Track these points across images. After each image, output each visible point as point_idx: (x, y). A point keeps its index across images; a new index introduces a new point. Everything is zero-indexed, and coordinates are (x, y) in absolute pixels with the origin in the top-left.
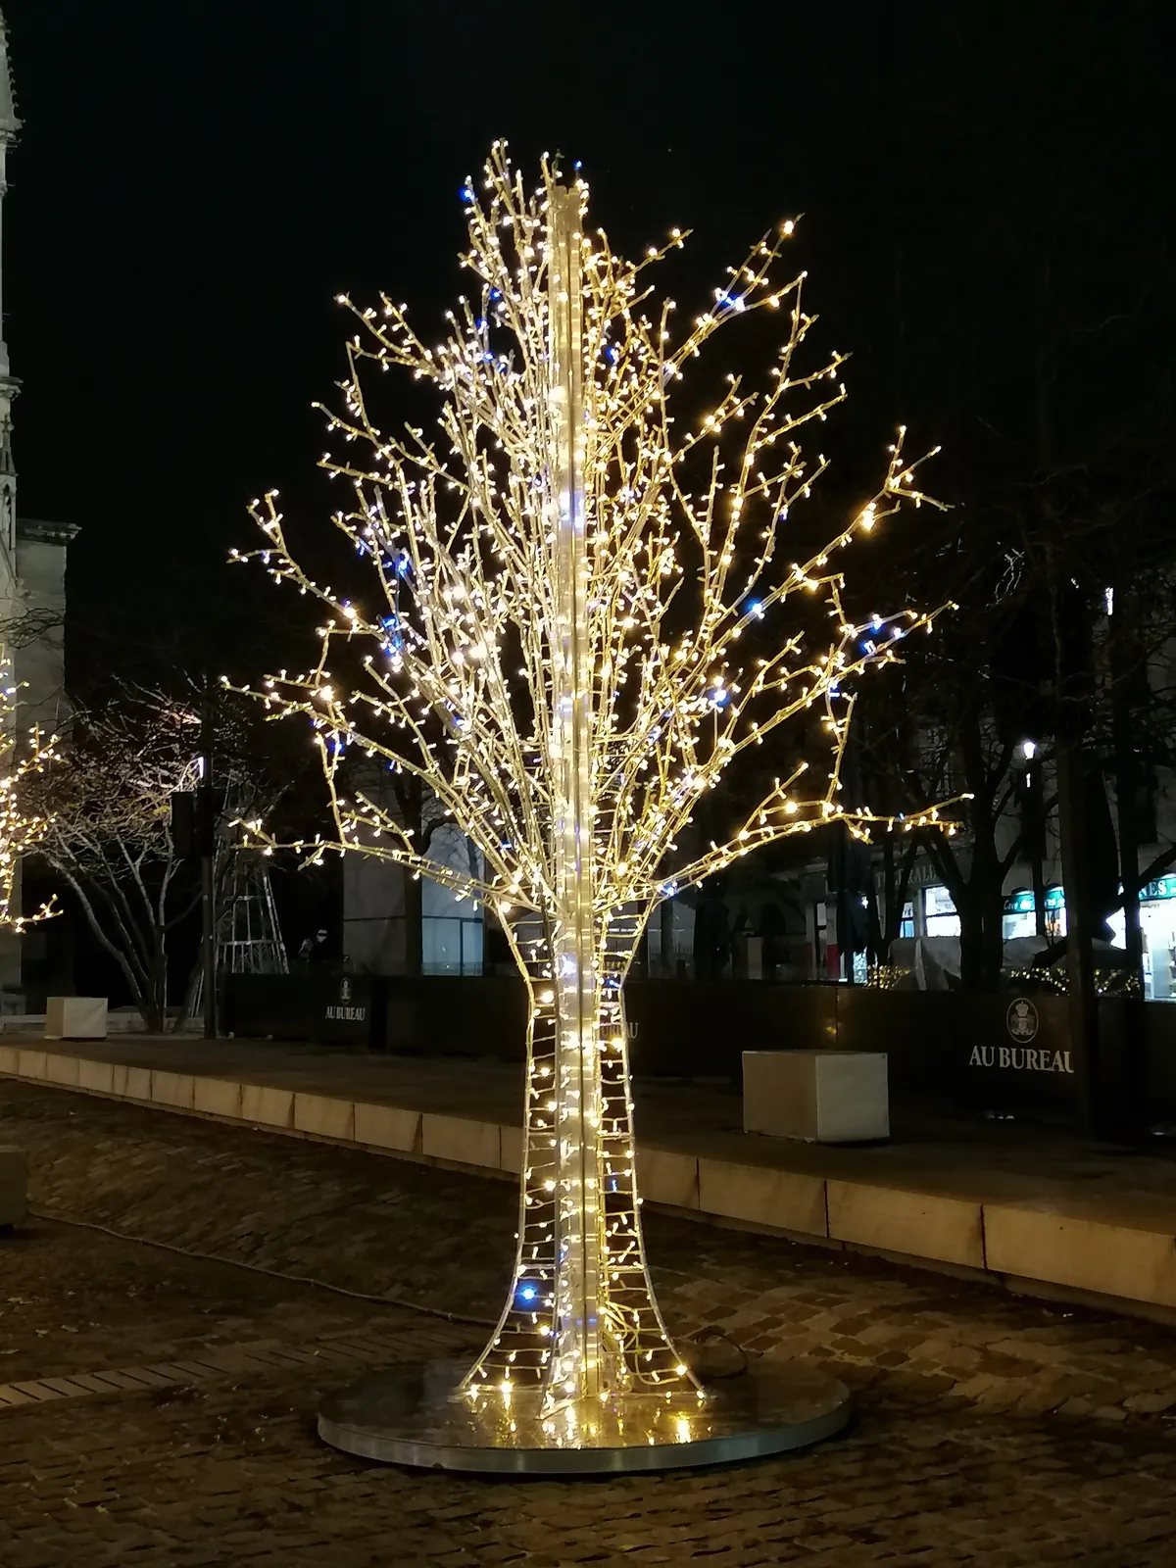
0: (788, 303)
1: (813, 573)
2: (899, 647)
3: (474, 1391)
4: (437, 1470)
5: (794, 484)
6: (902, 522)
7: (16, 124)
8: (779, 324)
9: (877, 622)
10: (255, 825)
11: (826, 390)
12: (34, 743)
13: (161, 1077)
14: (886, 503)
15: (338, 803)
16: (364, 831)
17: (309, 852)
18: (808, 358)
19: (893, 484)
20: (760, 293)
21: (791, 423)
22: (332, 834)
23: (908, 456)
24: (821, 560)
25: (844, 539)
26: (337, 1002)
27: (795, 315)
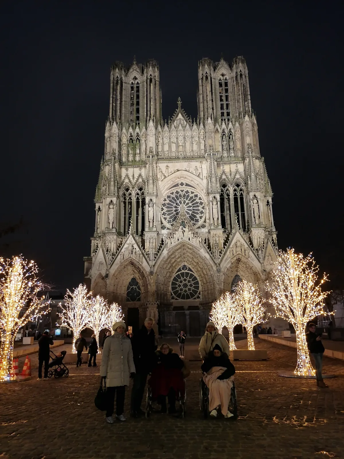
0: (312, 260)
1: (318, 288)
2: (327, 295)
3: (295, 372)
4: (285, 377)
5: (315, 279)
6: (326, 282)
7: (272, 194)
8: (312, 263)
9: (324, 293)
10: (270, 314)
11: (317, 269)
12: (263, 300)
13: (291, 342)
14: (324, 280)
15: (277, 312)
16: (279, 314)
17: (275, 316)
18: (315, 266)
19: (324, 278)
20: (309, 260)
21: (314, 273)
22: (276, 315)
23: (326, 276)
24: (318, 286)
25: (320, 284)
26: (324, 332)
27: (313, 262)
